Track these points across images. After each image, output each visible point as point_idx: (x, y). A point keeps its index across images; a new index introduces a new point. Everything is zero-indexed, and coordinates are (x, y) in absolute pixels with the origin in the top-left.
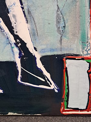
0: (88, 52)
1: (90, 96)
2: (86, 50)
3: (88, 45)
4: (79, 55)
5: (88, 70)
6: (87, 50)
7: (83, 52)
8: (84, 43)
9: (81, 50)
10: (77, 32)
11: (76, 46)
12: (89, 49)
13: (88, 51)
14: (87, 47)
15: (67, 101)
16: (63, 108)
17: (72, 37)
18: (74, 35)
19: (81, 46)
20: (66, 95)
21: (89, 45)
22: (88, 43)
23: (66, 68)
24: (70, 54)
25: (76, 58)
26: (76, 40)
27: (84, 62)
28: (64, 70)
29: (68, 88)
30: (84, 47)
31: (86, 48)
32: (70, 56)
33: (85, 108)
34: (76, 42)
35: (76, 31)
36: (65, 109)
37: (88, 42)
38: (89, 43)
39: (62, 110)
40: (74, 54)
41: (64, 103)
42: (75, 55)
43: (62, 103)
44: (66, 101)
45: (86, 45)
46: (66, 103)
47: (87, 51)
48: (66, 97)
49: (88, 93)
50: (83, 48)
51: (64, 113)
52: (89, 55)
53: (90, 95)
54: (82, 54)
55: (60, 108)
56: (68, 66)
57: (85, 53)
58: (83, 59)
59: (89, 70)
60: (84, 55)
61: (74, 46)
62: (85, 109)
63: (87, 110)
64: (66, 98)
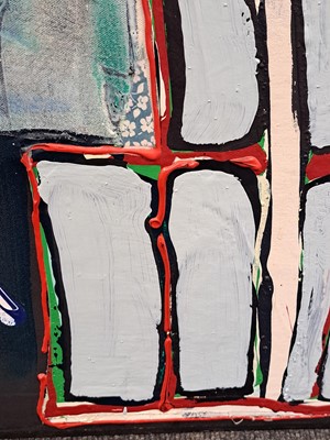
0: (139, 125)
1: (169, 339)
2: (130, 116)
3: (136, 86)
4: (97, 137)
5: (148, 219)
6: (137, 113)
7: (116, 124)
8: (118, 75)
9: (105, 111)
10: (75, 10)
11: (77, 93)
12: (144, 108)
13: (142, 121)
14: (136, 97)
15: (66, 366)
16: (47, 399)
17: (51, 39)
18: (60, 26)
19: (103, 90)
20: (55, 339)
21: (141, 89)
22: (137, 79)
23: (43, 206)
24: (53, 131)
25: (88, 157)
26: (77, 58)
27: (128, 175)
28: (35, 215)
29: (63, 307)
30: (119, 96)
31: (130, 103)
32: (53, 141)
33: (151, 396)
34: (74, 67)
35: (70, 8)
36: (59, 405)
37: (137, 72)
38: (142, 75)
39: (44, 408)
40: (73, 134)
41: (50, 375)
42: (80, 136)
43: (41, 376)
44: (59, 366)
45: (127, 87)
46: (58, 375)
47: (137, 121)
48: (58, 346)
49: (158, 327)
50: (115, 104)
51: (55, 420)
52: (144, 142)
53: (166, 336)
54: (111, 133)
55: (36, 400)
56: (51, 194)
57: (128, 128)
58: (119, 160)
59: (153, 215)
60: (125, 140)
61: (69, 90)
62: (149, 401)
63: (160, 404)
64: (60, 351)
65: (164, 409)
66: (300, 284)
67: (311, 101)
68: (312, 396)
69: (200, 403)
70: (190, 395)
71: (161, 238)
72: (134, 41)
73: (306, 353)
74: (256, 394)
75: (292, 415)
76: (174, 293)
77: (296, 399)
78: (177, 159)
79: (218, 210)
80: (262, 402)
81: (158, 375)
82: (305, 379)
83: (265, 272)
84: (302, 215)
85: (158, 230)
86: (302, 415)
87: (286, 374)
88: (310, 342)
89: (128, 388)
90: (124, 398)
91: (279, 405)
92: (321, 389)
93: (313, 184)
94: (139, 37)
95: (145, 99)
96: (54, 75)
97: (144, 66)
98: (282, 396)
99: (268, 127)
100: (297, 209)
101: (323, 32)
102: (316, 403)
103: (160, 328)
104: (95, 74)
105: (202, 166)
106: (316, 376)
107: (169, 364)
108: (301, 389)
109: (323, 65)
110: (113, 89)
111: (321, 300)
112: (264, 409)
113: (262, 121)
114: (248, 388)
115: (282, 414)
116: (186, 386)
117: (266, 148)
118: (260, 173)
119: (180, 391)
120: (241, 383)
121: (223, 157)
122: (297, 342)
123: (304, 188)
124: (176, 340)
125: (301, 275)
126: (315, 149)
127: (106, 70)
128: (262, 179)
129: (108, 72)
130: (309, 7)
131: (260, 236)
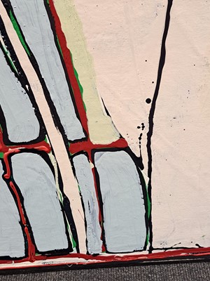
65: (32, 261)
66: (82, 199)
67: (62, 123)
68: (103, 251)
69: (48, 257)
70: (43, 253)
71: (11, 183)
73: (94, 231)
74: (75, 251)
75: (95, 261)
76: (23, 207)
77: (96, 253)
78: (10, 149)
79: (34, 169)
80: (79, 255)
81: (25, 245)
82: (97, 243)
83: (64, 195)
84: (73, 169)
85: (9, 179)
86: (100, 261)
87: (87, 241)
88: (94, 225)
89: (12, 252)
90: (11, 256)
91: (88, 256)
92: (106, 248)
93: (74, 156)
98: (88, 252)
99: (47, 134)
100: (71, 167)
101: (59, 95)
102: (106, 255)
103: (21, 223)
105: (22, 151)
106: (102, 242)
107: (29, 239)
108: (96, 248)
109: (63, 108)
111: (94, 205)
112: (81, 259)
113: (43, 131)
114: (70, 249)
115: (91, 261)
116: (40, 250)
117: (48, 142)
118: (49, 152)
119: (37, 252)
120: (66, 247)
121: (30, 147)
122: (88, 226)
123: (71, 158)
124: (30, 228)
125: (81, 195)
126: (70, 141)
128: (50, 155)
130: (50, 87)
131: (57, 179)
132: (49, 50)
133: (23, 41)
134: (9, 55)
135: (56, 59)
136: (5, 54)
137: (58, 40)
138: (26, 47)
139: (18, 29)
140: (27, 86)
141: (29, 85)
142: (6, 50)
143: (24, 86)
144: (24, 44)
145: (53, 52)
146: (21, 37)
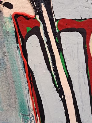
67: (82, 119)
72: (30, 107)
94: (31, 106)
95: (34, 121)
96: (8, 117)
97: (33, 113)
101: (82, 102)
104: (19, 116)
109: (84, 110)
110: (24, 119)
127: (22, 115)
129: (23, 115)
130: (77, 97)
132: (81, 74)
133: (65, 69)
134: (55, 77)
135: (84, 80)
136: (52, 76)
137: (88, 69)
138: (66, 72)
139: (64, 62)
140: (63, 96)
141: (64, 96)
142: (53, 74)
143: (60, 97)
144: (66, 71)
145: (83, 76)
146: (65, 66)
